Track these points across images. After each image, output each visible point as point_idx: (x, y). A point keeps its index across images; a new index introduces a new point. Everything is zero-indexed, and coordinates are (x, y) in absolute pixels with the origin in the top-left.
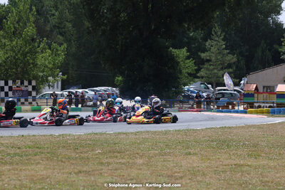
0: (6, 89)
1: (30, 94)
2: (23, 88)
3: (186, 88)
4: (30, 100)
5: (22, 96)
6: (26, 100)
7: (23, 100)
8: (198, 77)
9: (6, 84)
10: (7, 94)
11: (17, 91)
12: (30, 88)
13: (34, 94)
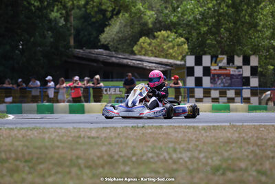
0: (199, 71)
1: (246, 81)
2: (232, 71)
4: (246, 93)
5: (231, 86)
6: (238, 93)
7: (231, 94)
9: (198, 62)
10: (199, 82)
11: (219, 75)
12: (246, 71)
13: (254, 82)
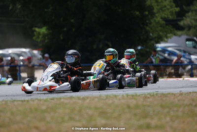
3: (160, 46)
8: (181, 28)
